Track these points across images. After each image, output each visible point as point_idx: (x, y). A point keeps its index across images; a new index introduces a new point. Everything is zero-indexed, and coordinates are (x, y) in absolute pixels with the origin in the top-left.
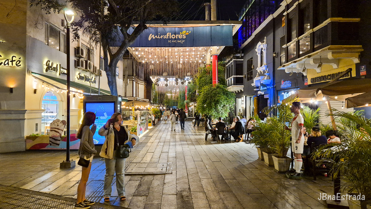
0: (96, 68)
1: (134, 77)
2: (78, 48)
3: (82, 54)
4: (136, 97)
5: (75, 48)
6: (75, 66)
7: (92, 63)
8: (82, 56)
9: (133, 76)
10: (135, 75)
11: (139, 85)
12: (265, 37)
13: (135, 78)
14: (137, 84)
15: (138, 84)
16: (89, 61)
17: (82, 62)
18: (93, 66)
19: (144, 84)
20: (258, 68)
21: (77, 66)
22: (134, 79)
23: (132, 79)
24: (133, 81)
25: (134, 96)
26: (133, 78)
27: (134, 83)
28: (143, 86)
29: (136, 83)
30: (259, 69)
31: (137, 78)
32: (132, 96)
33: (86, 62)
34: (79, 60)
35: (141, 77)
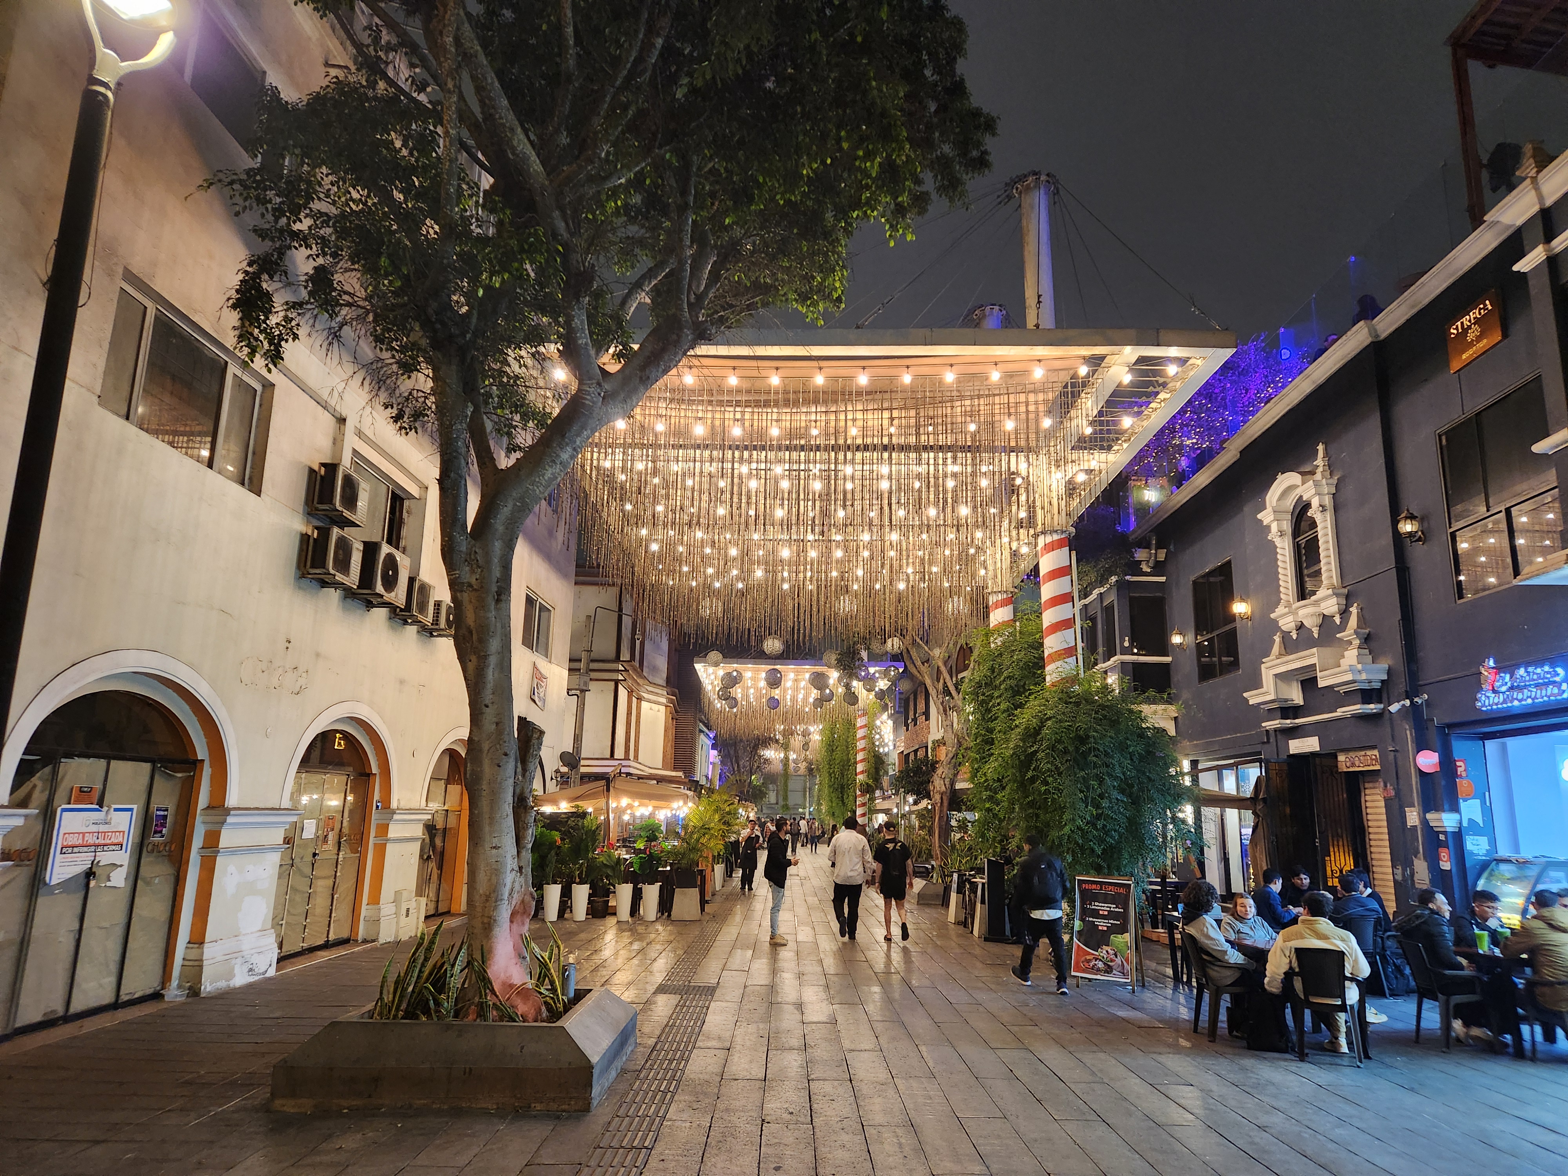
0: (424, 589)
1: (621, 668)
2: (331, 468)
3: (350, 500)
4: (627, 758)
5: (311, 471)
6: (298, 567)
7: (403, 562)
8: (347, 513)
9: (617, 659)
10: (625, 655)
11: (644, 704)
12: (1321, 447)
13: (626, 670)
14: (634, 700)
15: (640, 699)
16: (386, 549)
17: (344, 546)
18: (412, 580)
19: (664, 700)
20: (1280, 610)
21: (309, 564)
22: (621, 677)
23: (614, 676)
24: (617, 682)
25: (619, 753)
26: (618, 671)
27: (623, 693)
28: (663, 708)
29: (630, 693)
30: (1294, 613)
31: (635, 670)
32: (608, 756)
33: (370, 549)
34: (325, 534)
35: (654, 669)
